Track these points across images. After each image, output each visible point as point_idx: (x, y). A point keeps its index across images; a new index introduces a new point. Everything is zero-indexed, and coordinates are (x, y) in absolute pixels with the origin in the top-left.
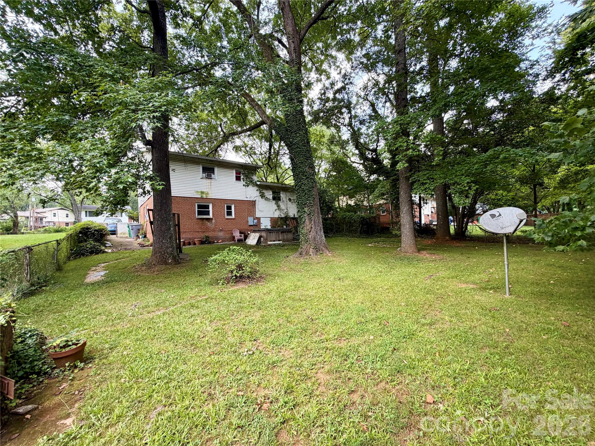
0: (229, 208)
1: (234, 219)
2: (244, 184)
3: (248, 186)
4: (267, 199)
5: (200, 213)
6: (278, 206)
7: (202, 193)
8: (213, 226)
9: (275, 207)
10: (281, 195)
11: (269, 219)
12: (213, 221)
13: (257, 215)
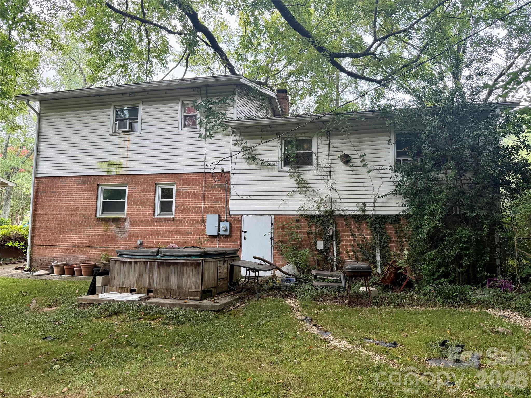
0: (167, 193)
1: (173, 219)
2: (203, 132)
3: (211, 136)
4: (264, 165)
5: (107, 207)
6: (301, 182)
7: (110, 164)
8: (126, 235)
9: (292, 185)
10: (314, 149)
11: (269, 220)
12: (127, 224)
13: (234, 210)
